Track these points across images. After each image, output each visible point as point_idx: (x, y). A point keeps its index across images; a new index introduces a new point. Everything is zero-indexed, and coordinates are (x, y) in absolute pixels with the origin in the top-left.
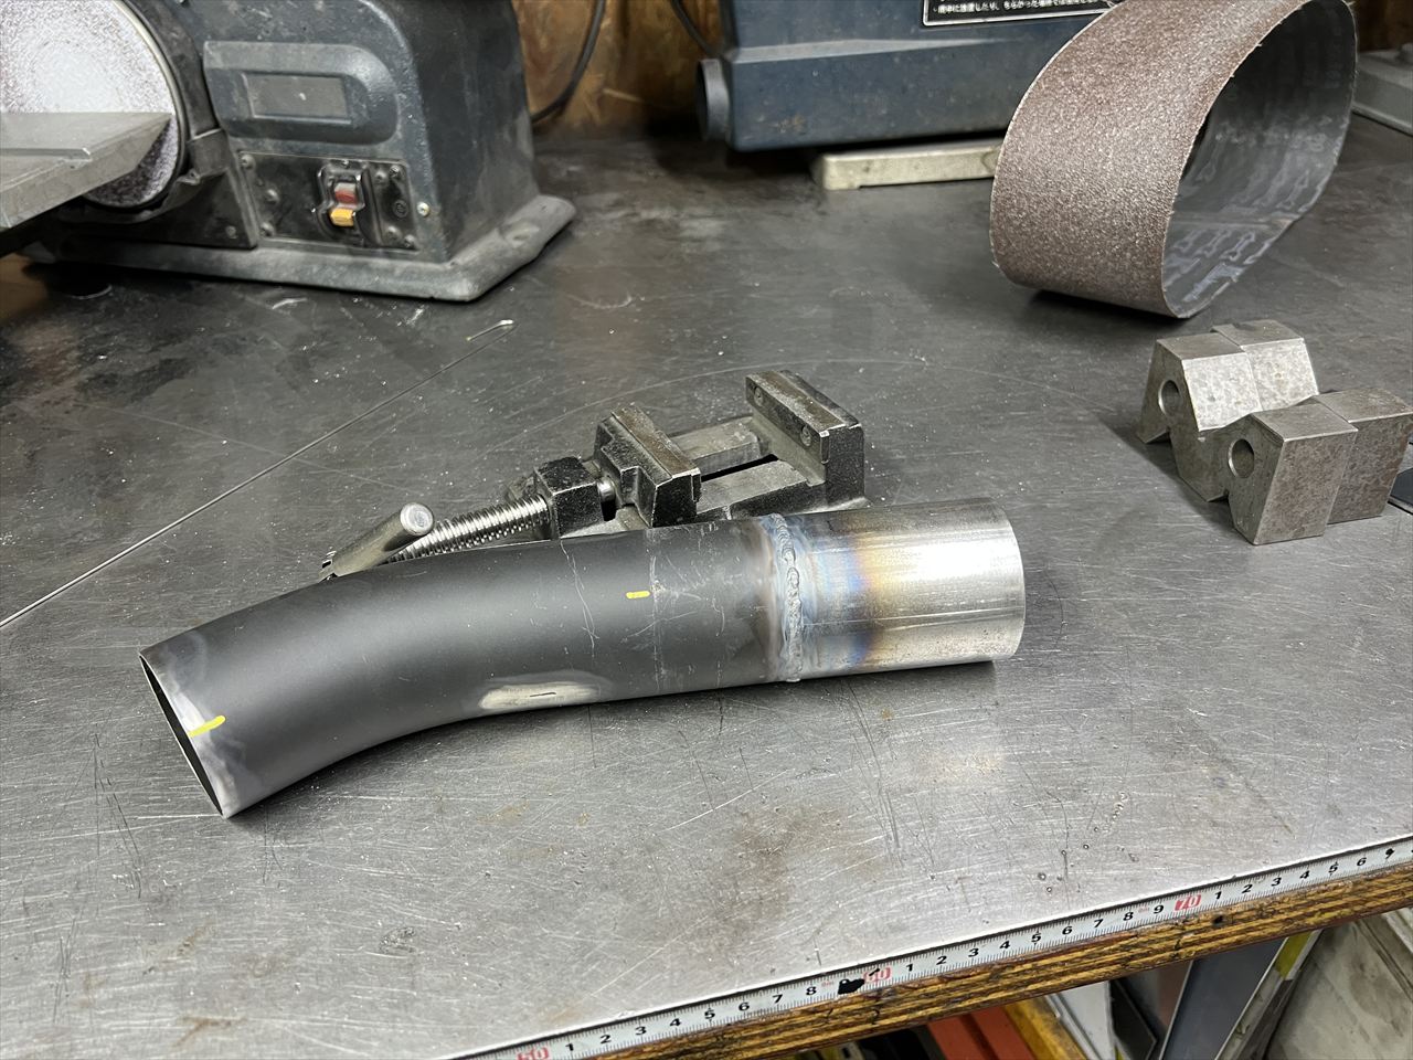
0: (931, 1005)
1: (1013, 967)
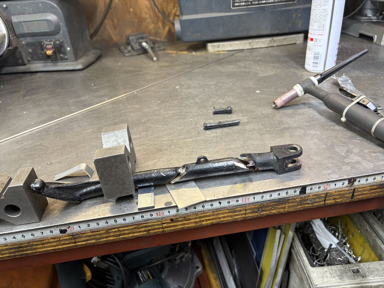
0: (91, 240)
1: (112, 230)
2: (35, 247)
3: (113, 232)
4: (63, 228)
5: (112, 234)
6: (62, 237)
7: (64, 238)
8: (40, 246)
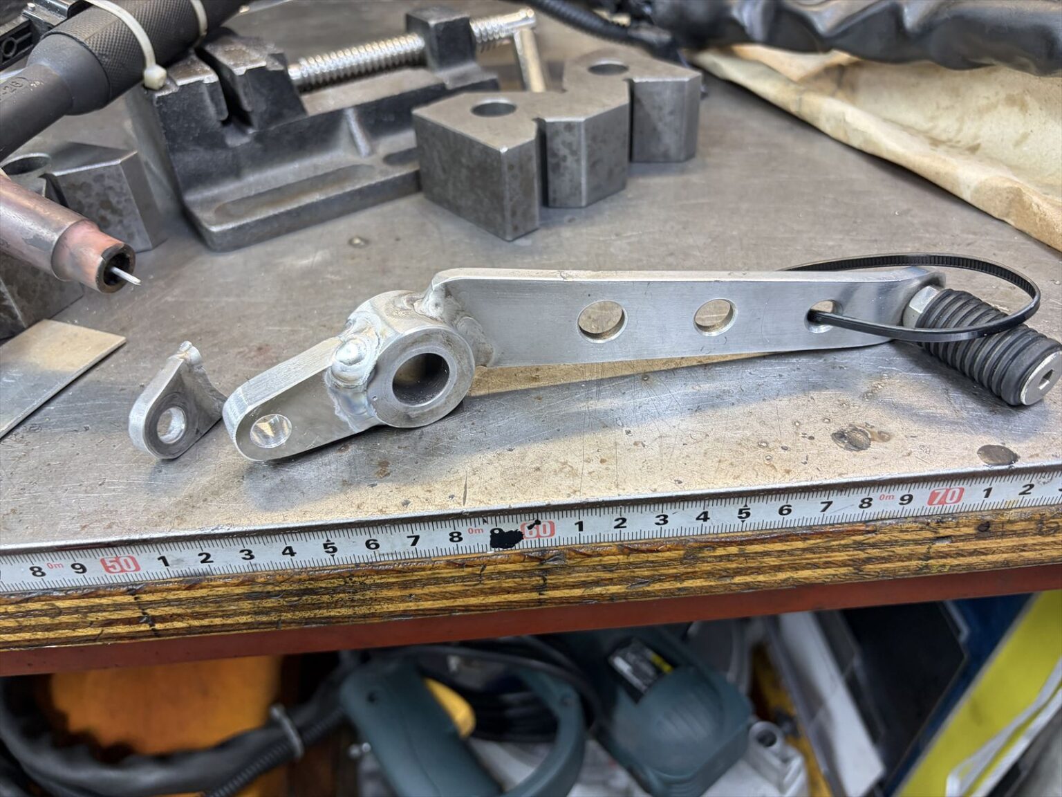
1: (714, 549)
2: (369, 594)
3: (715, 557)
4: (508, 526)
5: (706, 567)
6: (496, 563)
7: (501, 567)
8: (390, 594)
